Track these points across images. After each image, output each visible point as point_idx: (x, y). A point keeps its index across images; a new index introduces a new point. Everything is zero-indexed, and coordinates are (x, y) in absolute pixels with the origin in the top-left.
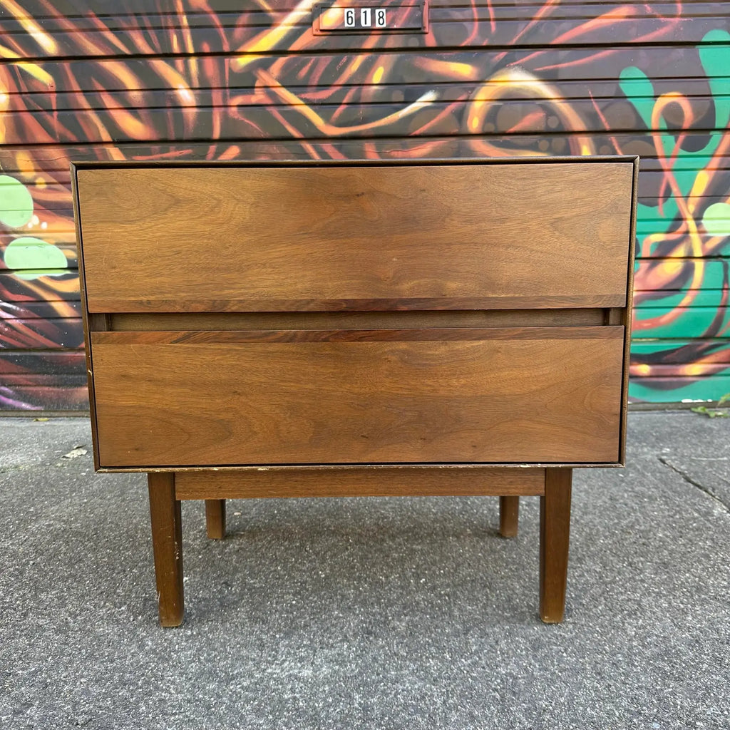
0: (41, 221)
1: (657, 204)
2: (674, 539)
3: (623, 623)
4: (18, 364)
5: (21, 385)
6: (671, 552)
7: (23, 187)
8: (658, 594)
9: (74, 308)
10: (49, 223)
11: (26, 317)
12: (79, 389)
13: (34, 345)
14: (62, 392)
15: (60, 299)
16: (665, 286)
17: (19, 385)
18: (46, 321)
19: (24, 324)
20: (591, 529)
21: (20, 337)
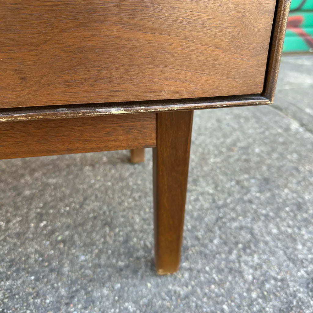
2: (269, 154)
3: (239, 262)
6: (269, 167)
8: (266, 216)
20: (204, 149)
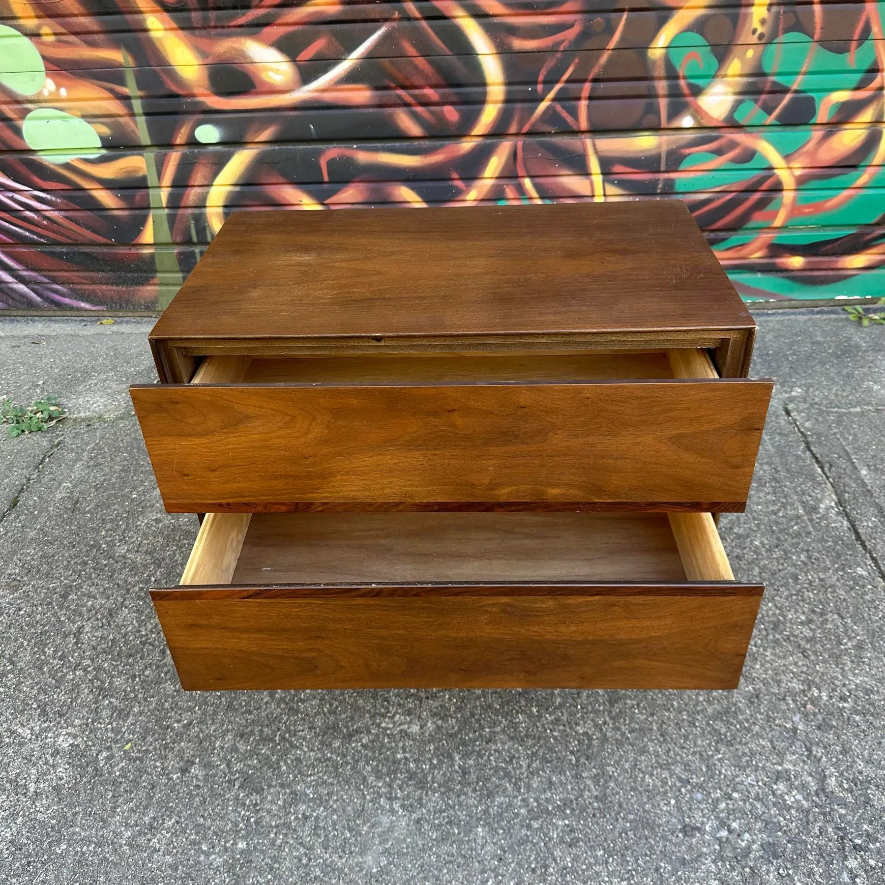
0: (58, 86)
1: (847, 50)
2: (770, 550)
4: (67, 260)
5: (75, 283)
7: (26, 40)
9: (117, 196)
10: (67, 88)
11: (65, 208)
12: (141, 288)
13: (80, 239)
14: (123, 291)
15: (100, 187)
16: (841, 161)
17: (73, 283)
18: (89, 213)
19: (65, 217)
21: (63, 231)
